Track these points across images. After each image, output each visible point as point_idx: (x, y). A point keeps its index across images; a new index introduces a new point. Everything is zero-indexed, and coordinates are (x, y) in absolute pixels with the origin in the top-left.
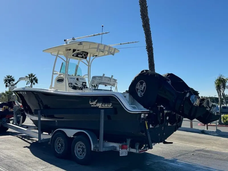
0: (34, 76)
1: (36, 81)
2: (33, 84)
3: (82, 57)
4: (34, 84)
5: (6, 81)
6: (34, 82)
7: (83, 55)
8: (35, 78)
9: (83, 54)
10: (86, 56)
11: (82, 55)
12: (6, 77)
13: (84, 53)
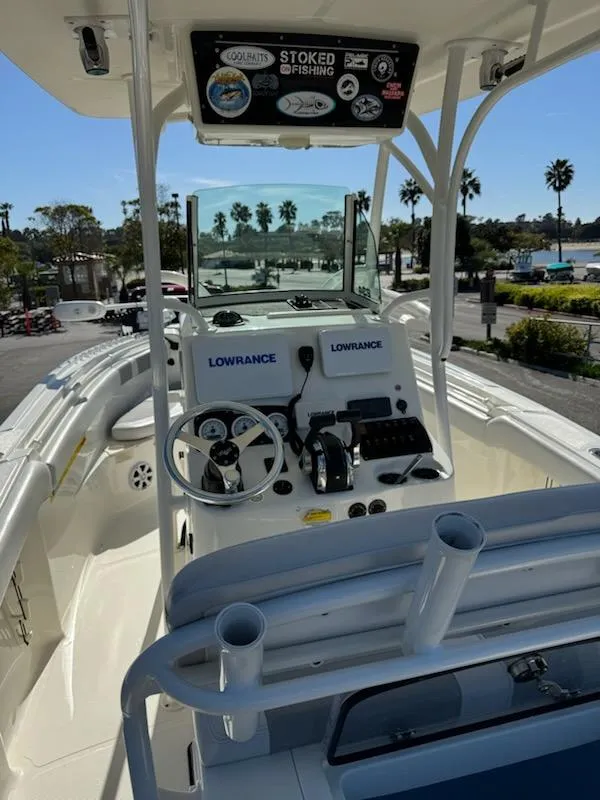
0: (470, 175)
1: (477, 189)
2: (468, 196)
3: (342, 117)
4: (471, 196)
5: (404, 194)
6: (471, 191)
7: (349, 88)
8: (474, 180)
9: (340, 69)
10: (393, 91)
11: (326, 86)
12: (405, 183)
13: (357, 61)
